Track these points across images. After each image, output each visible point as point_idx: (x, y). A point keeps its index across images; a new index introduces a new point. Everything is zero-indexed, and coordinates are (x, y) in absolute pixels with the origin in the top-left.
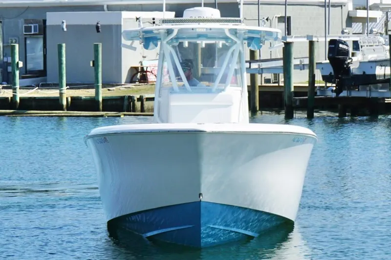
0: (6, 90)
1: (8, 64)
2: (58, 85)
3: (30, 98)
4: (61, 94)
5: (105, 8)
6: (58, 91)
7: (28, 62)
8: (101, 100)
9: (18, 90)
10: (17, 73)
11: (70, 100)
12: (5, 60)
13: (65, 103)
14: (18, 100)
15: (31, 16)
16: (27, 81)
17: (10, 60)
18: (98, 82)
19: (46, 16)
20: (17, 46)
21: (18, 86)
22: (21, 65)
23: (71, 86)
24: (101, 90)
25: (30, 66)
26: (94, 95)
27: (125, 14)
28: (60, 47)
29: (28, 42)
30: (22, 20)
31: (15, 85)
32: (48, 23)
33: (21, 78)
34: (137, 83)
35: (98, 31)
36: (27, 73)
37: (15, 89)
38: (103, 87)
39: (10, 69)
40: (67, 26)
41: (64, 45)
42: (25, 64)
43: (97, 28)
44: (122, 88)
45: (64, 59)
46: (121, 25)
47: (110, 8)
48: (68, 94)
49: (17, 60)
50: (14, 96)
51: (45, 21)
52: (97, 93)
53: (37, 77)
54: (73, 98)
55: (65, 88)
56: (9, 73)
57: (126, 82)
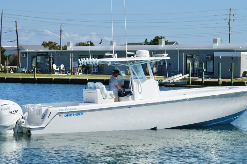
0: (199, 79)
1: (200, 70)
2: (218, 77)
3: (208, 82)
4: (219, 80)
5: (235, 51)
6: (218, 79)
7: (207, 69)
8: (233, 83)
9: (204, 79)
10: (204, 73)
11: (222, 82)
12: (199, 68)
13: (220, 83)
14: (204, 82)
15: (209, 53)
16: (207, 76)
17: (201, 68)
18: (232, 77)
19: (214, 53)
20: (204, 64)
21: (204, 78)
22: (205, 70)
23: (223, 78)
24: (233, 79)
25: (208, 71)
26: (230, 81)
27: (242, 53)
28: (219, 64)
29: (208, 62)
30: (206, 55)
31: (203, 77)
32: (215, 56)
33: (205, 74)
34: (246, 77)
35: (232, 59)
36: (207, 73)
37: (203, 79)
38: (234, 78)
39: (201, 71)
40: (221, 57)
41: (220, 63)
42: (206, 70)
43: (232, 57)
44: (240, 79)
45: (220, 68)
46: (240, 57)
47: (237, 51)
48: (221, 80)
49: (204, 68)
50: (203, 81)
51: (214, 55)
52: (232, 80)
53: (210, 74)
54: (223, 82)
55: (220, 78)
56: (201, 73)
57: (242, 77)
